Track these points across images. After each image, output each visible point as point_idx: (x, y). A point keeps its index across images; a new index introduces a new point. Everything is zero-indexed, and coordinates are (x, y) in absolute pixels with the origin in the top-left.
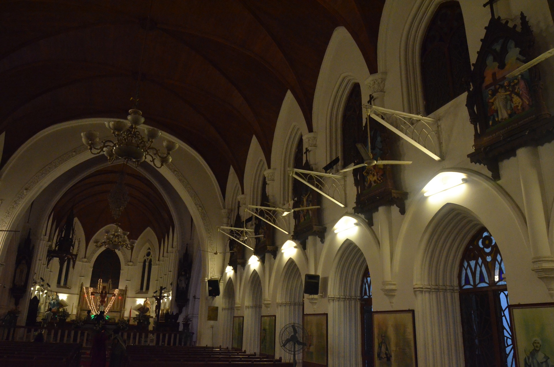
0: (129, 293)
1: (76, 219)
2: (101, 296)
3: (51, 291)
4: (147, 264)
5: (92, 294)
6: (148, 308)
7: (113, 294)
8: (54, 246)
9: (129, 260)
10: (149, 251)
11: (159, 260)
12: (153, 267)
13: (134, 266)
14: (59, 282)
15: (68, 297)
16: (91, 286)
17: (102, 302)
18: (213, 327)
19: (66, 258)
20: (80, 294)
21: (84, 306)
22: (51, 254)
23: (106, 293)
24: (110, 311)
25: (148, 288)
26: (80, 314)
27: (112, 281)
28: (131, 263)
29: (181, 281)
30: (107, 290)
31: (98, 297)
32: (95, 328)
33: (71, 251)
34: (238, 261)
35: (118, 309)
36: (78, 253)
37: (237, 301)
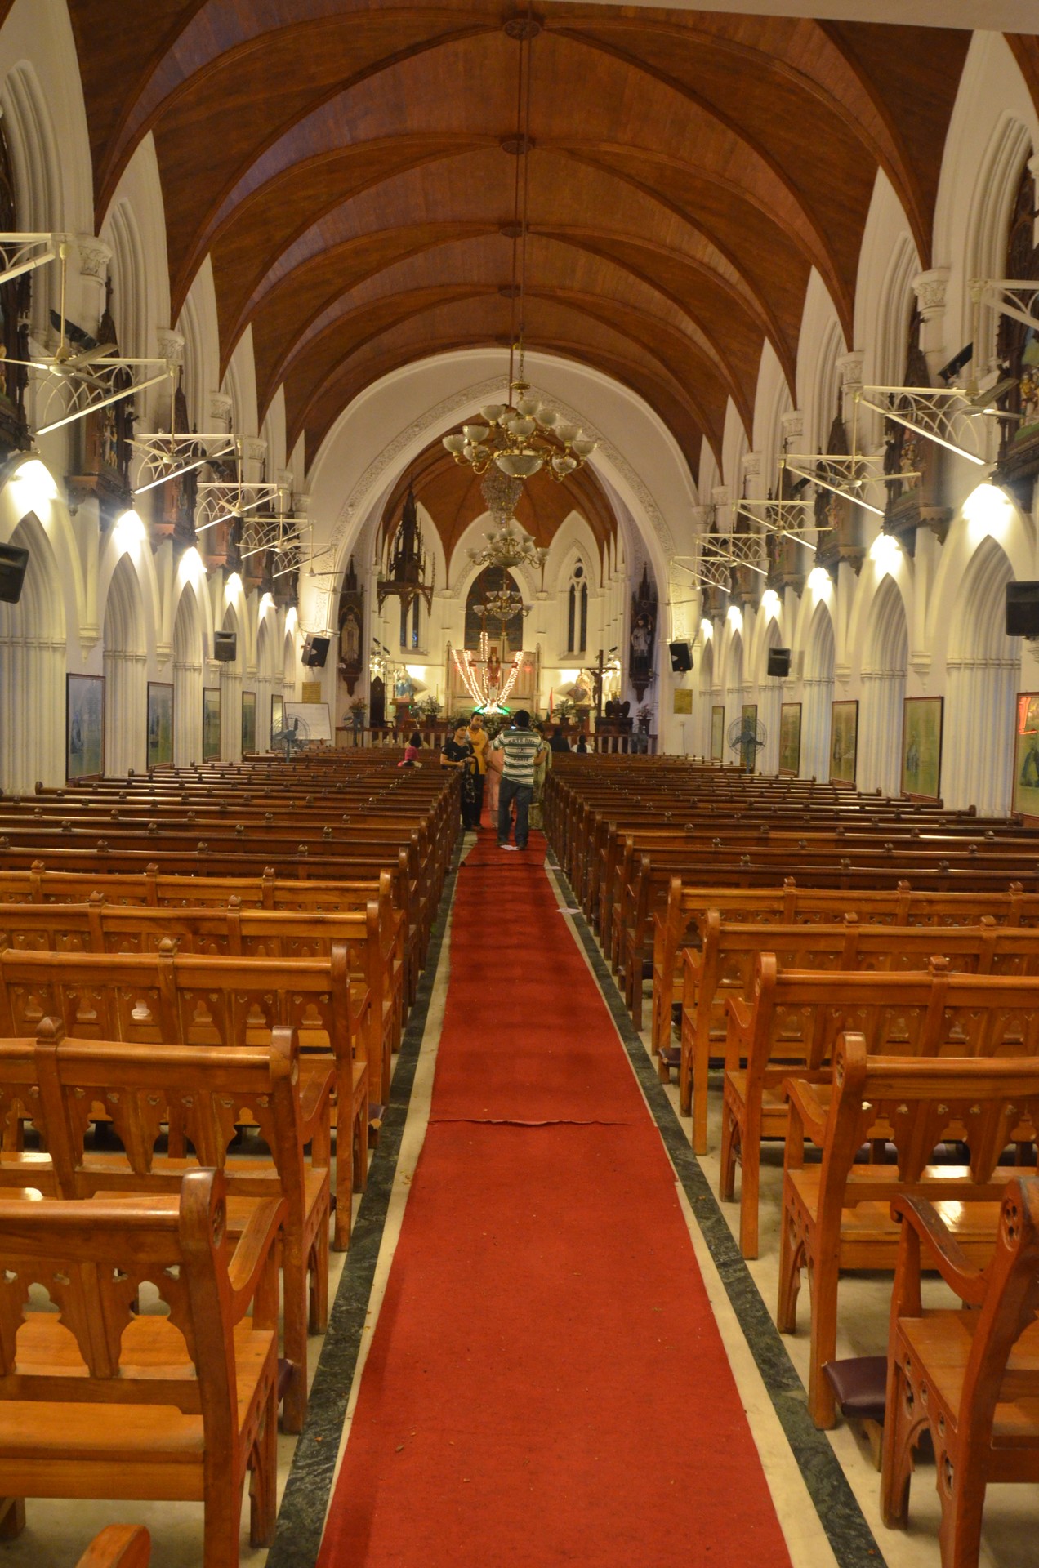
0: (546, 660)
1: (419, 506)
2: (490, 668)
3: (393, 662)
4: (578, 594)
5: (471, 664)
6: (585, 691)
8: (384, 572)
9: (539, 588)
10: (579, 564)
11: (601, 587)
12: (590, 601)
13: (551, 599)
14: (404, 643)
15: (428, 674)
16: (466, 648)
17: (493, 679)
18: (683, 725)
19: (412, 596)
20: (448, 663)
21: (458, 689)
22: (384, 589)
23: (498, 661)
24: (511, 698)
25: (583, 648)
26: (452, 705)
27: (508, 635)
29: (637, 638)
30: (500, 654)
31: (484, 669)
33: (421, 580)
34: (713, 612)
35: (526, 694)
36: (433, 581)
37: (716, 680)
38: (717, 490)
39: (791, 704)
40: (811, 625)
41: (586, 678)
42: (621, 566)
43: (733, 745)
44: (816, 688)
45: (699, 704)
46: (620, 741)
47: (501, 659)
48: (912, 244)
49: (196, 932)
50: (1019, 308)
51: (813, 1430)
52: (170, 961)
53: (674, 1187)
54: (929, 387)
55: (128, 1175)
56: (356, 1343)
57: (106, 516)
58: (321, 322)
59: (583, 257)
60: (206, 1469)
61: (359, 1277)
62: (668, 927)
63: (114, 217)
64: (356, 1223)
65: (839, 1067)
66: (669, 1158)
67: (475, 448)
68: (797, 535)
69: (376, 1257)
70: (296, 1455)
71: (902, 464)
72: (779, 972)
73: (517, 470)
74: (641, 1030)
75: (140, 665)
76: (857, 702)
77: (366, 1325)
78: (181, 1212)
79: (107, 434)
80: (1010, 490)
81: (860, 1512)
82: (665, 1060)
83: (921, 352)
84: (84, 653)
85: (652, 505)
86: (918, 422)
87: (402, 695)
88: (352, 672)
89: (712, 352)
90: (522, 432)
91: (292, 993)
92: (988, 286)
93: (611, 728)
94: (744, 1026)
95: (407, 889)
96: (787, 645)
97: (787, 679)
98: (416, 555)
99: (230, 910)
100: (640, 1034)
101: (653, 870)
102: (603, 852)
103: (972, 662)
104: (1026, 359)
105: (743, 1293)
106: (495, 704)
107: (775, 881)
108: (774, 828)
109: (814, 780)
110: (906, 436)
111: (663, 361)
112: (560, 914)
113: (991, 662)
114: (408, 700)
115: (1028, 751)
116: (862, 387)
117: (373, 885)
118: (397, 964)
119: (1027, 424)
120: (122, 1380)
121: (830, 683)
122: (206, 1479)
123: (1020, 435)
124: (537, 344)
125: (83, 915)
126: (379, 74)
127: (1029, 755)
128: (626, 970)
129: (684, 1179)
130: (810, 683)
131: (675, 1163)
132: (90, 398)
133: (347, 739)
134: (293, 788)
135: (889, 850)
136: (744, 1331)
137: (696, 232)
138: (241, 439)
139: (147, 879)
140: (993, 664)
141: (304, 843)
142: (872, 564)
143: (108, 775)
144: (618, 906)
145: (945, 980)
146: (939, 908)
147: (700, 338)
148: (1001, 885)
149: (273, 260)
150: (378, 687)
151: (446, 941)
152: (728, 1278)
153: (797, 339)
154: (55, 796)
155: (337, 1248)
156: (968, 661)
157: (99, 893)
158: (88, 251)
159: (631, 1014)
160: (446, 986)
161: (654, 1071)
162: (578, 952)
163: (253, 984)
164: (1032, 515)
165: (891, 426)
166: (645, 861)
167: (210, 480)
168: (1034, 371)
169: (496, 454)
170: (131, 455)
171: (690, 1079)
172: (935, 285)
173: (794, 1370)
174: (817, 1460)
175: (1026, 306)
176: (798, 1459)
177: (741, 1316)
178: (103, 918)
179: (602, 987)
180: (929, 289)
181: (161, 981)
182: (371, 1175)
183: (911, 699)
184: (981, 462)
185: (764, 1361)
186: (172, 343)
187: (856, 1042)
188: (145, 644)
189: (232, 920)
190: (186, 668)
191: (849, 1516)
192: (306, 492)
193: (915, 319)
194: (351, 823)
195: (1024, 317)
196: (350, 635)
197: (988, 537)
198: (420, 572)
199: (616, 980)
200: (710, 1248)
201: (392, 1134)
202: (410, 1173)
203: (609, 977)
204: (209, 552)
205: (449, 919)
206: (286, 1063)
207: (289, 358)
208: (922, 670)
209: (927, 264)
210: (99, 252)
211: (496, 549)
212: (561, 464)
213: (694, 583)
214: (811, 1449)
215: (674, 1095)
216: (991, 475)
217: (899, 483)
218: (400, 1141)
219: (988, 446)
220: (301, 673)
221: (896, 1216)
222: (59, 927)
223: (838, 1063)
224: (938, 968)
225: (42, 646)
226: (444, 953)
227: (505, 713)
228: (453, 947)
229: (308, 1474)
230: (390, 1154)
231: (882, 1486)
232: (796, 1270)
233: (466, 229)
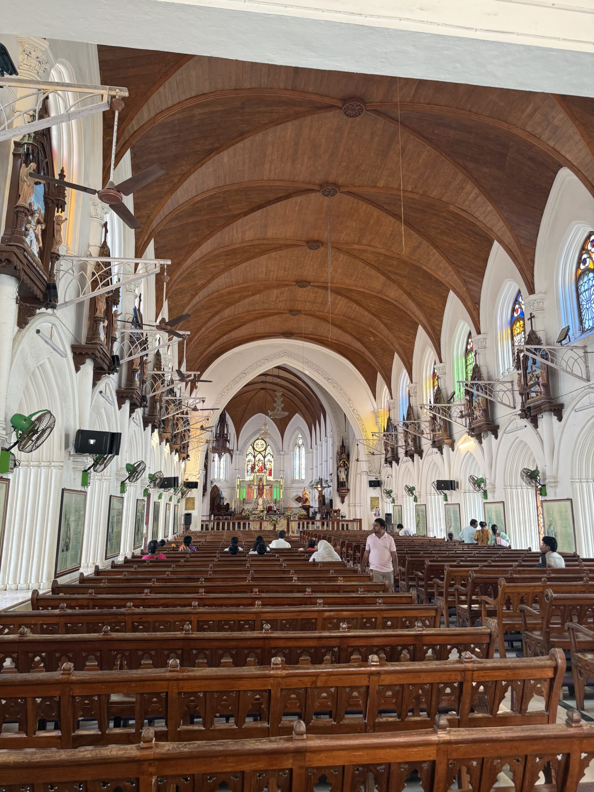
2: (259, 488)
5: (250, 486)
7: (270, 485)
11: (311, 448)
13: (287, 455)
17: (261, 494)
23: (263, 485)
28: (283, 452)
29: (341, 472)
30: (264, 482)
31: (256, 489)
36: (234, 447)
37: (395, 492)
38: (390, 401)
40: (461, 465)
45: (383, 504)
58: (210, 324)
59: (332, 297)
111: (363, 344)
124: (302, 337)
130: (464, 493)
137: (393, 285)
198: (227, 443)
209: (532, 292)
233: (280, 284)
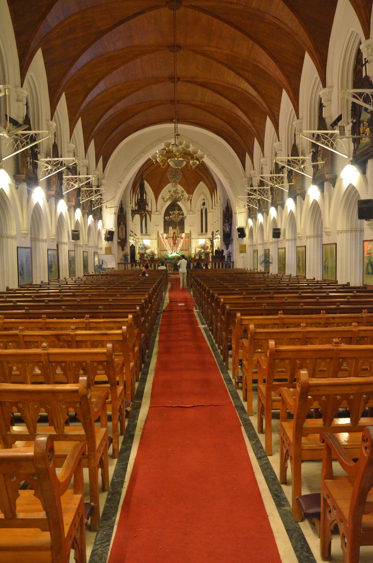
0: (193, 236)
1: (145, 182)
2: (173, 239)
3: (138, 239)
4: (204, 212)
5: (166, 238)
6: (208, 246)
7: (181, 237)
8: (134, 206)
9: (190, 210)
10: (204, 201)
11: (212, 209)
12: (208, 214)
13: (194, 214)
14: (142, 232)
15: (151, 243)
16: (164, 233)
17: (175, 243)
18: (243, 257)
19: (144, 214)
20: (158, 238)
21: (162, 247)
22: (134, 212)
23: (176, 237)
24: (181, 250)
25: (206, 231)
26: (160, 253)
27: (179, 227)
28: (191, 212)
29: (226, 227)
30: (176, 235)
31: (171, 240)
32: (172, 262)
33: (147, 209)
34: (252, 216)
35: (187, 248)
36: (151, 209)
37: (254, 240)
38: (252, 172)
39: (282, 248)
40: (287, 220)
41: (208, 242)
42: (219, 201)
43: (261, 264)
44: (290, 242)
45: (249, 250)
46: (221, 264)
47: (177, 236)
48: (319, 79)
49: (59, 340)
50: (359, 99)
51: (294, 522)
52: (46, 351)
53: (241, 429)
54: (327, 130)
55: (28, 435)
56: (120, 494)
57: (29, 189)
58: (106, 116)
59: (200, 89)
60: (52, 553)
61: (121, 468)
62: (236, 331)
63: (28, 80)
64: (121, 447)
65: (298, 383)
66: (239, 417)
67: (161, 158)
68: (281, 186)
69: (128, 460)
70: (95, 540)
71: (318, 159)
72: (276, 347)
73: (177, 166)
74: (228, 369)
75: (44, 243)
76: (305, 246)
77: (124, 487)
78: (34, 454)
79: (29, 159)
80: (358, 166)
81: (313, 555)
82: (237, 381)
83: (323, 118)
84: (23, 239)
85: (229, 178)
86: (323, 143)
87: (142, 250)
88: (123, 243)
89: (248, 122)
90: (178, 152)
91: (92, 362)
92: (347, 92)
93: (217, 260)
94: (265, 367)
95: (140, 321)
96: (279, 227)
97: (280, 239)
98: (145, 200)
99: (71, 331)
100: (228, 371)
101: (230, 310)
102: (213, 304)
103: (346, 230)
104: (362, 118)
105: (266, 468)
106: (175, 253)
107: (275, 312)
108: (275, 293)
109: (291, 275)
110: (319, 149)
111: (230, 126)
112: (199, 327)
113: (353, 230)
114: (144, 252)
115: (368, 261)
116: (302, 131)
117: (126, 320)
118: (136, 349)
119: (363, 142)
120: (18, 519)
121: (295, 240)
122: (52, 556)
123: (360, 146)
124: (184, 122)
125: (17, 335)
126: (123, 25)
127: (368, 263)
128: (222, 347)
129: (244, 425)
130: (288, 240)
131: (241, 419)
132: (21, 146)
133: (122, 267)
134: (100, 285)
135: (318, 299)
136: (267, 484)
137: (241, 78)
138: (78, 159)
139: (43, 321)
140: (354, 231)
141: (101, 305)
142: (309, 196)
143: (34, 283)
144: (219, 324)
145: (339, 348)
146: (337, 320)
147: (244, 117)
148: (359, 311)
149: (88, 94)
150: (133, 248)
151: (157, 339)
152: (261, 463)
153: (278, 115)
154: (13, 292)
155: (113, 457)
156: (345, 230)
157: (22, 327)
158: (19, 93)
159: (224, 363)
160: (157, 356)
161: (233, 385)
162: (205, 341)
163: (78, 359)
164: (366, 175)
165: (314, 145)
166: (228, 307)
167: (68, 175)
168: (365, 123)
169: (169, 160)
170: (38, 166)
171: (246, 388)
172: (327, 93)
173: (286, 498)
174: (295, 535)
175: (361, 99)
176: (288, 534)
177: (266, 478)
178: (24, 336)
179: (214, 354)
180: (325, 95)
181: (43, 359)
182: (127, 428)
183: (325, 244)
184: (347, 157)
185: (275, 496)
186: (52, 125)
187: (305, 374)
188: (46, 234)
189: (72, 335)
190: (62, 243)
191: (308, 557)
192: (104, 178)
193: (321, 106)
194: (120, 297)
195: (360, 102)
196: (122, 229)
197: (351, 184)
198: (147, 206)
199: (219, 351)
200: (254, 452)
201: (135, 412)
202: (142, 427)
203: (217, 350)
204: (68, 201)
205: (158, 331)
206: (85, 390)
207: (95, 129)
208: (328, 234)
209: (324, 86)
210: (22, 93)
211: (172, 196)
212: (193, 163)
213: (245, 206)
214: (293, 530)
215: (240, 393)
216: (350, 161)
217: (317, 165)
218: (138, 415)
219: (349, 151)
220: (104, 244)
221: (322, 440)
222: (9, 340)
223: (298, 382)
224: (336, 343)
225: (7, 237)
226: (156, 344)
227: (179, 256)
228: (160, 341)
229: (100, 547)
230: (134, 420)
231: (320, 543)
232: (286, 460)
233: (157, 80)
